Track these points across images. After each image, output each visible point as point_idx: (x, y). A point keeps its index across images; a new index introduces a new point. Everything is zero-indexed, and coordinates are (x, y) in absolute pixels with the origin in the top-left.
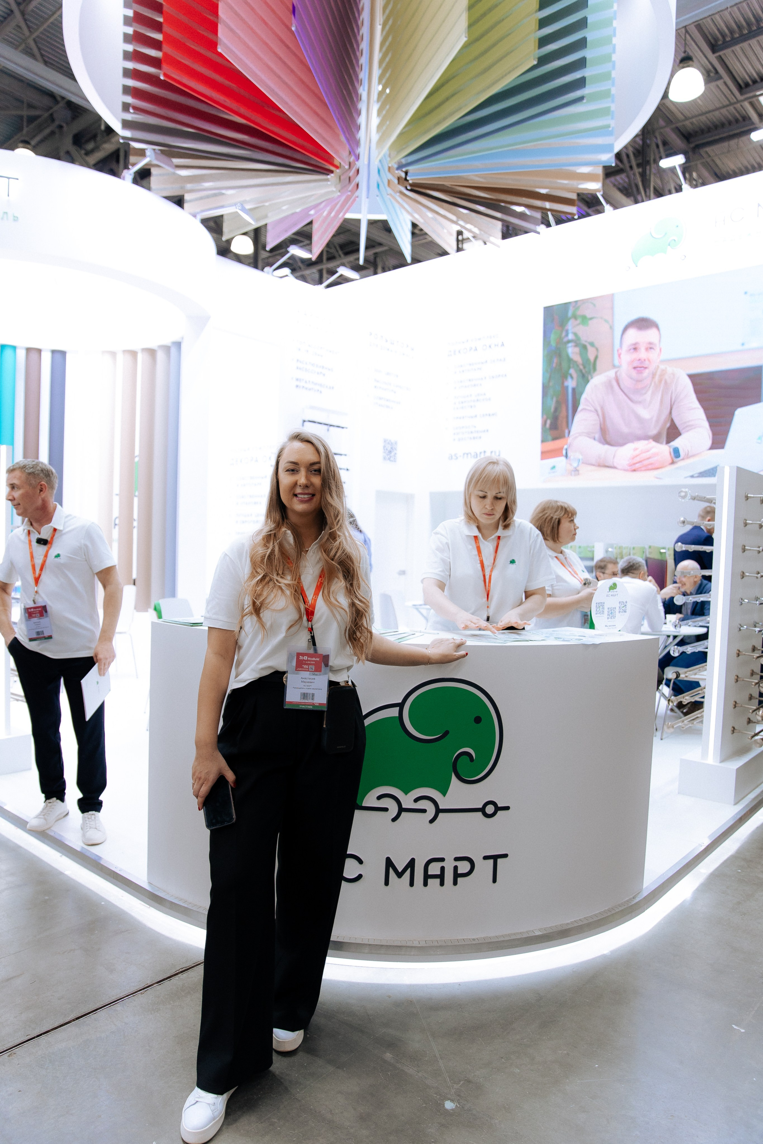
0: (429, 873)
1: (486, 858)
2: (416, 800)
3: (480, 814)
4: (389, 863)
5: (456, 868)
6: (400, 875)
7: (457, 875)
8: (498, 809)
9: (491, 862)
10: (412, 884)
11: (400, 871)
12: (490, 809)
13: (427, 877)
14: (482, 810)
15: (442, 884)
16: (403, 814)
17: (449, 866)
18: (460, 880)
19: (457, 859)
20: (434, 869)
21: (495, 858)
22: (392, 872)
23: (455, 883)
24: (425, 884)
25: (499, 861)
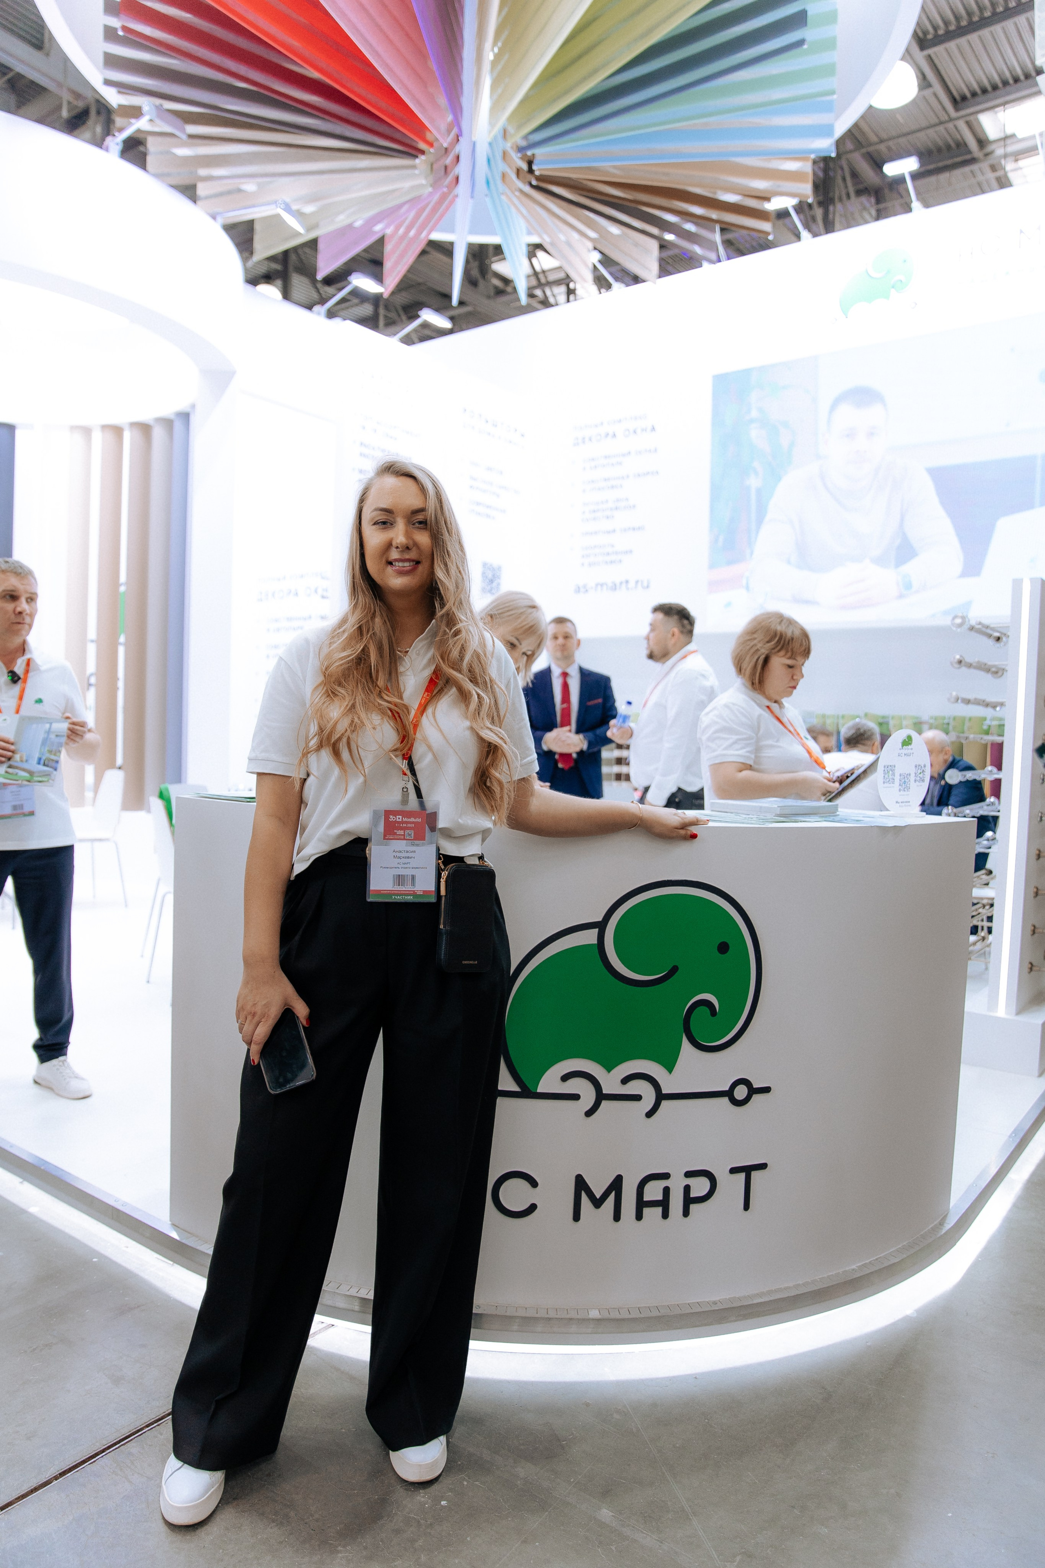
0: (646, 1199)
1: (734, 1171)
2: (625, 1081)
3: (725, 1100)
4: (581, 1184)
5: (687, 1188)
6: (598, 1203)
7: (689, 1200)
8: (753, 1091)
9: (742, 1176)
10: (617, 1217)
11: (598, 1197)
12: (741, 1092)
13: (641, 1205)
14: (729, 1094)
15: (665, 1215)
16: (605, 1104)
17: (677, 1185)
18: (693, 1207)
19: (689, 1174)
20: (653, 1191)
21: (748, 1170)
22: (584, 1198)
23: (686, 1213)
24: (639, 1216)
25: (755, 1174)
